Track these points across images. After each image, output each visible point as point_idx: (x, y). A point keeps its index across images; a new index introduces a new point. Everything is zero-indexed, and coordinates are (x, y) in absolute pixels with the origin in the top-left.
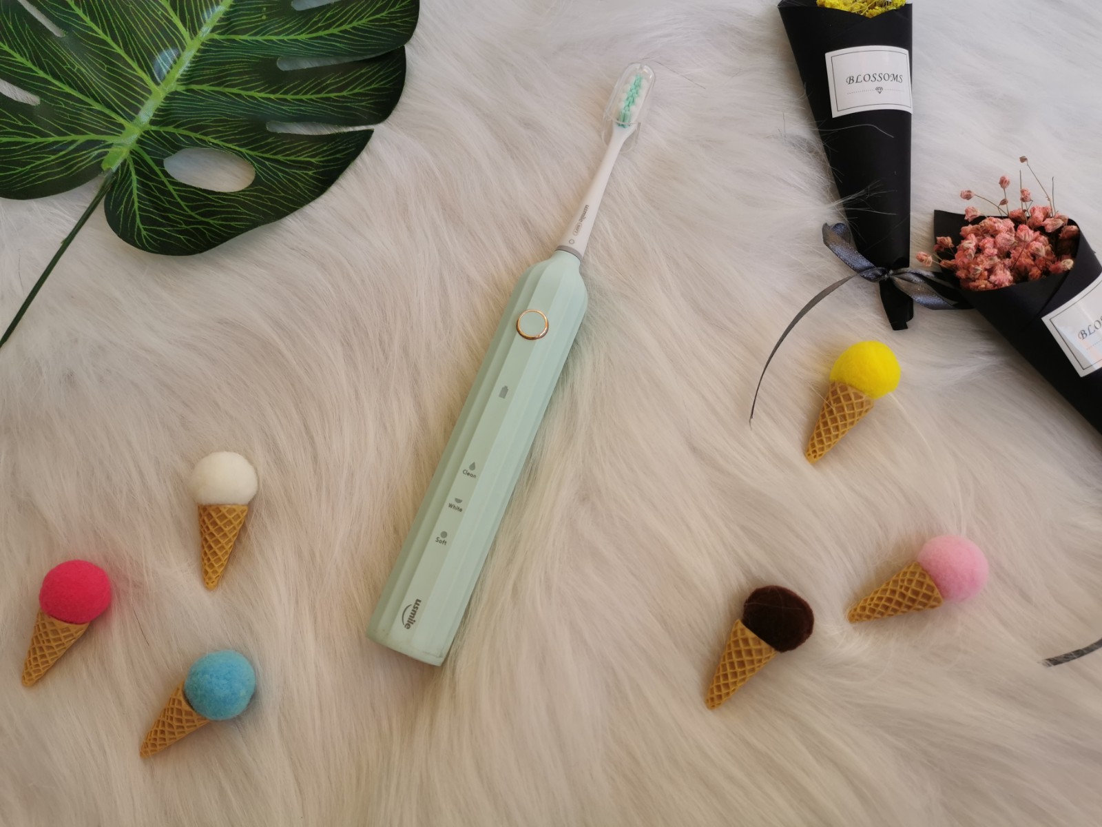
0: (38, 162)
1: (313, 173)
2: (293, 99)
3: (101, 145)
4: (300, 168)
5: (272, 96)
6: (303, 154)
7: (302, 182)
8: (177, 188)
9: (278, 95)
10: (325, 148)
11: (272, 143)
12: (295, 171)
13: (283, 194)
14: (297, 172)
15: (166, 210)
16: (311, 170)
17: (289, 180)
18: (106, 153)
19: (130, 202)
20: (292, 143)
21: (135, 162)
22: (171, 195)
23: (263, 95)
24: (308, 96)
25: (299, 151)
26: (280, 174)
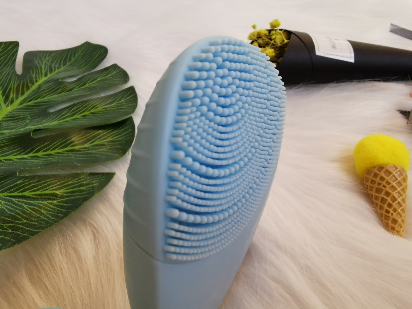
1: (58, 202)
2: (43, 155)
4: (45, 199)
5: (26, 156)
6: (49, 188)
7: (46, 210)
9: (31, 155)
10: (69, 183)
11: (20, 184)
12: (41, 202)
13: (25, 221)
14: (43, 202)
16: (55, 200)
17: (34, 210)
20: (40, 181)
23: (19, 157)
24: (56, 151)
25: (45, 187)
26: (25, 206)
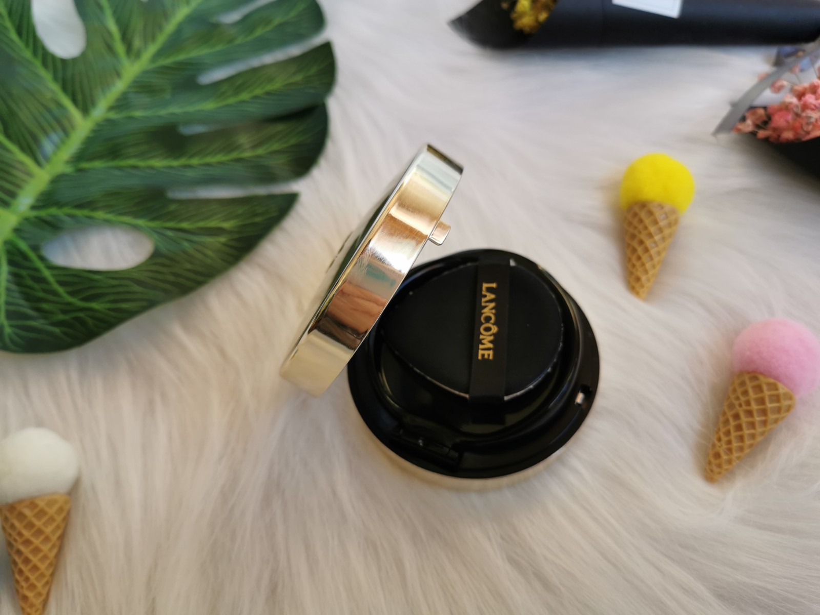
1: (226, 240)
4: (210, 235)
8: (56, 273)
10: (241, 212)
11: (175, 211)
14: (206, 239)
15: (40, 300)
16: (223, 236)
17: (196, 249)
20: (199, 208)
21: (8, 252)
25: (208, 217)
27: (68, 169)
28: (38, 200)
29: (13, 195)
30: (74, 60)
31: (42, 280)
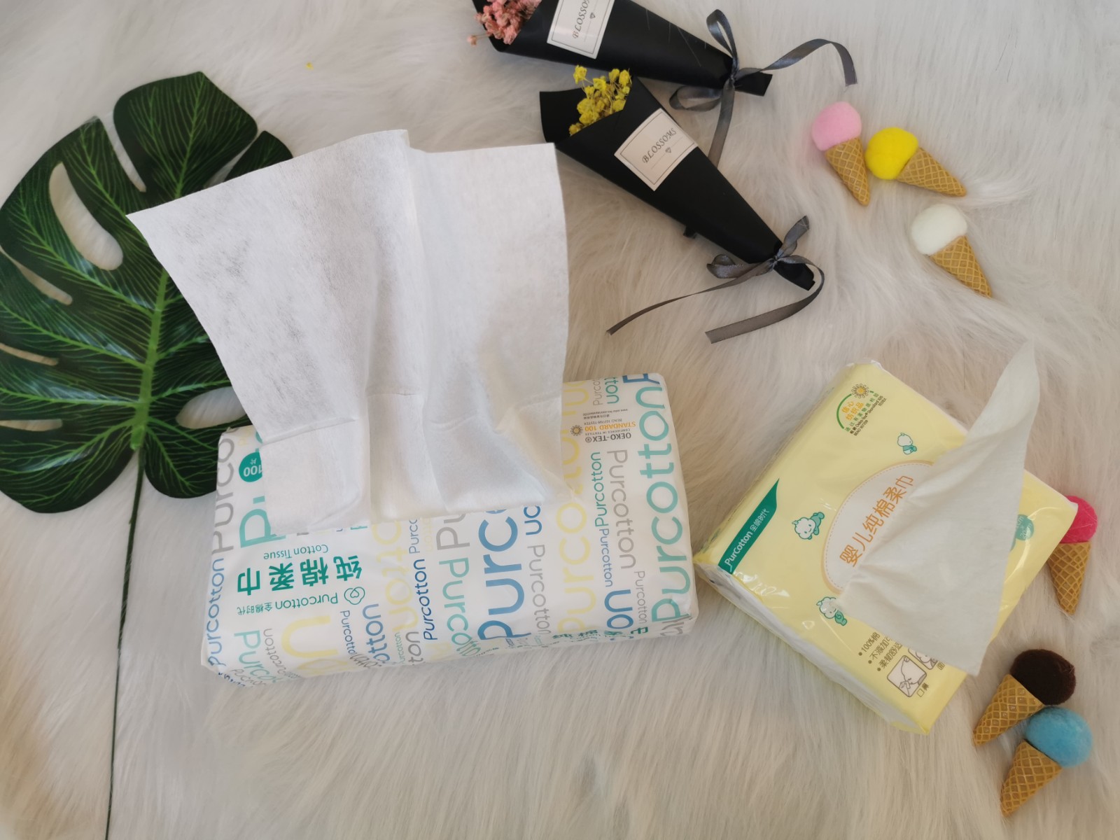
0: (82, 470)
3: (123, 432)
8: (196, 435)
15: (195, 456)
18: (129, 437)
19: (165, 465)
21: (155, 431)
22: (195, 444)
27: (162, 356)
28: (153, 387)
29: (137, 391)
30: (121, 268)
31: (190, 443)
